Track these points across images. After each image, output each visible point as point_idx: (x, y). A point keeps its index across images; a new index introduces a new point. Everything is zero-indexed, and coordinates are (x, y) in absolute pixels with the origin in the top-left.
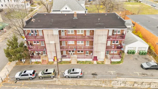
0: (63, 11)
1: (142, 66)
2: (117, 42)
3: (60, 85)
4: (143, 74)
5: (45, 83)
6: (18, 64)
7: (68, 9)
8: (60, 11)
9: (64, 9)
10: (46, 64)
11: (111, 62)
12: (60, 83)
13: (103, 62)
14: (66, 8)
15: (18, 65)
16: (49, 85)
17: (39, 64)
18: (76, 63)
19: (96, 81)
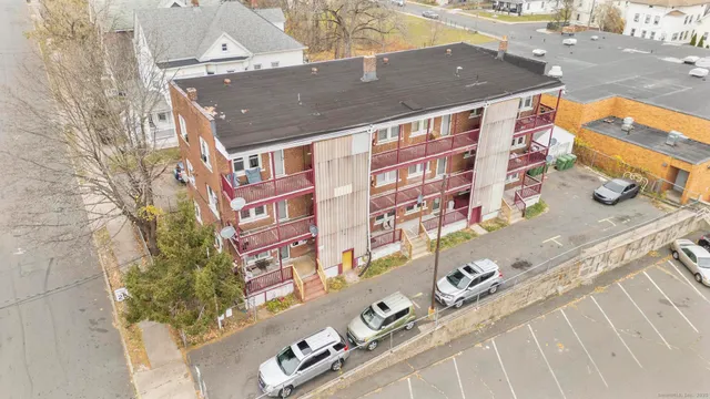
0: (211, 61)
1: (598, 199)
2: (520, 142)
3: (447, 344)
4: (622, 219)
5: (396, 361)
6: (194, 344)
7: (235, 50)
8: (195, 62)
9: (215, 52)
10: (322, 292)
11: (524, 213)
12: (444, 338)
13: (499, 222)
14: (224, 47)
15: (199, 346)
16: (413, 360)
17: (292, 307)
18: (427, 253)
19: (544, 281)
